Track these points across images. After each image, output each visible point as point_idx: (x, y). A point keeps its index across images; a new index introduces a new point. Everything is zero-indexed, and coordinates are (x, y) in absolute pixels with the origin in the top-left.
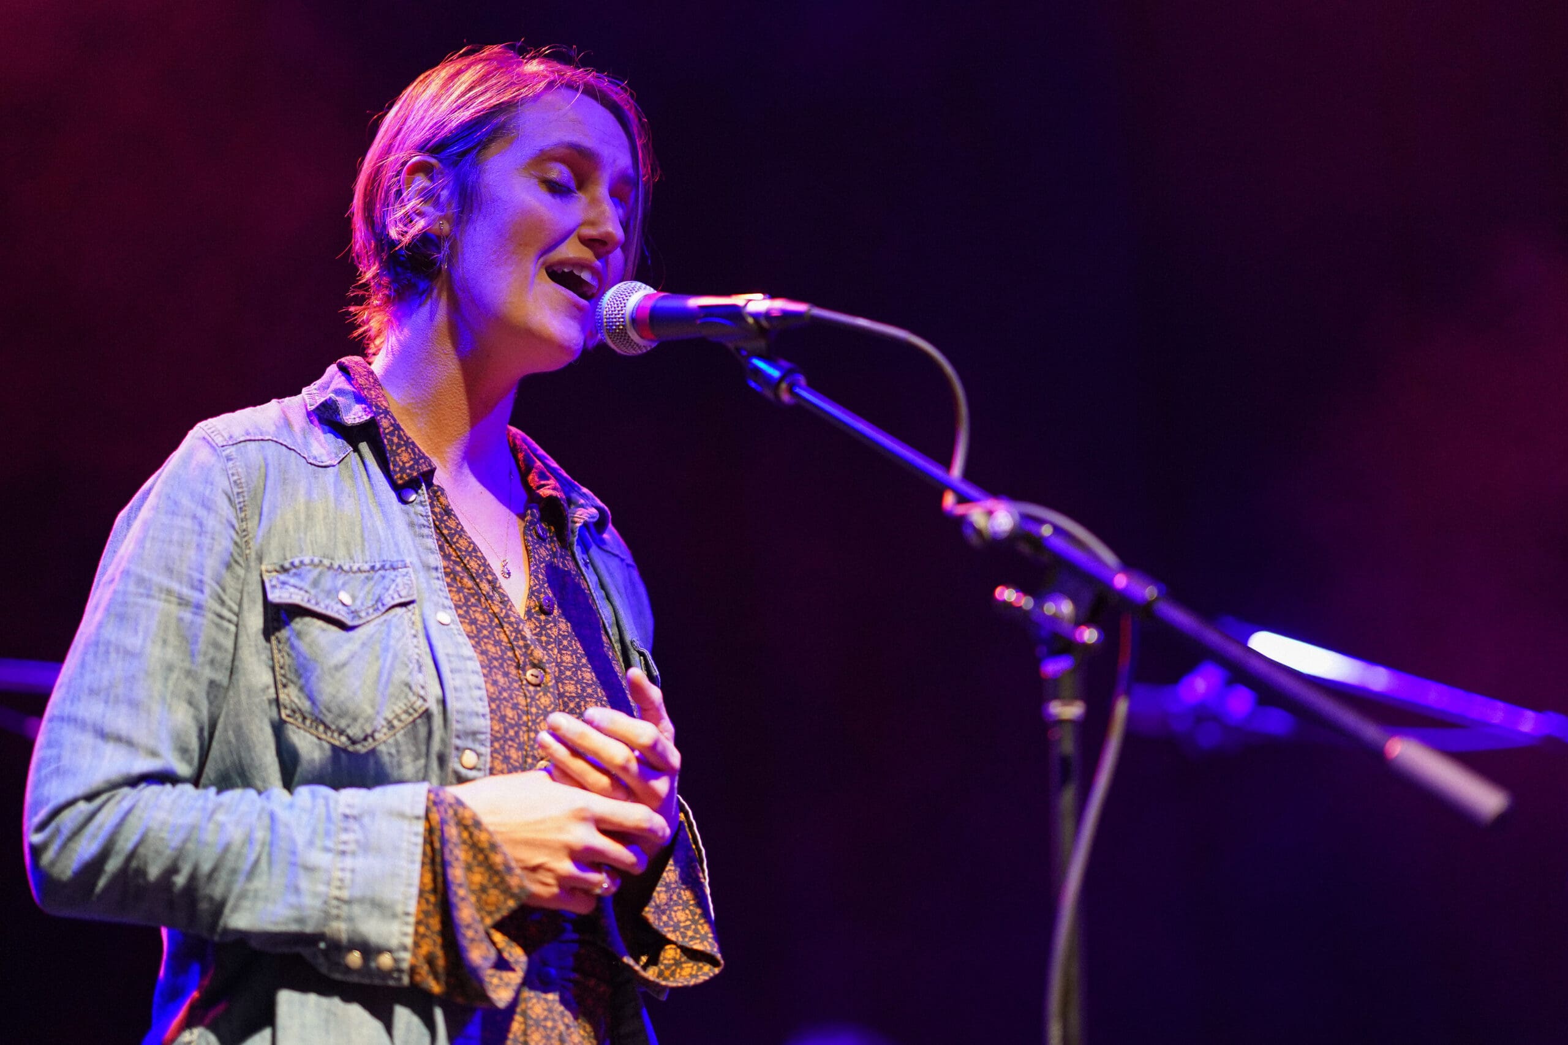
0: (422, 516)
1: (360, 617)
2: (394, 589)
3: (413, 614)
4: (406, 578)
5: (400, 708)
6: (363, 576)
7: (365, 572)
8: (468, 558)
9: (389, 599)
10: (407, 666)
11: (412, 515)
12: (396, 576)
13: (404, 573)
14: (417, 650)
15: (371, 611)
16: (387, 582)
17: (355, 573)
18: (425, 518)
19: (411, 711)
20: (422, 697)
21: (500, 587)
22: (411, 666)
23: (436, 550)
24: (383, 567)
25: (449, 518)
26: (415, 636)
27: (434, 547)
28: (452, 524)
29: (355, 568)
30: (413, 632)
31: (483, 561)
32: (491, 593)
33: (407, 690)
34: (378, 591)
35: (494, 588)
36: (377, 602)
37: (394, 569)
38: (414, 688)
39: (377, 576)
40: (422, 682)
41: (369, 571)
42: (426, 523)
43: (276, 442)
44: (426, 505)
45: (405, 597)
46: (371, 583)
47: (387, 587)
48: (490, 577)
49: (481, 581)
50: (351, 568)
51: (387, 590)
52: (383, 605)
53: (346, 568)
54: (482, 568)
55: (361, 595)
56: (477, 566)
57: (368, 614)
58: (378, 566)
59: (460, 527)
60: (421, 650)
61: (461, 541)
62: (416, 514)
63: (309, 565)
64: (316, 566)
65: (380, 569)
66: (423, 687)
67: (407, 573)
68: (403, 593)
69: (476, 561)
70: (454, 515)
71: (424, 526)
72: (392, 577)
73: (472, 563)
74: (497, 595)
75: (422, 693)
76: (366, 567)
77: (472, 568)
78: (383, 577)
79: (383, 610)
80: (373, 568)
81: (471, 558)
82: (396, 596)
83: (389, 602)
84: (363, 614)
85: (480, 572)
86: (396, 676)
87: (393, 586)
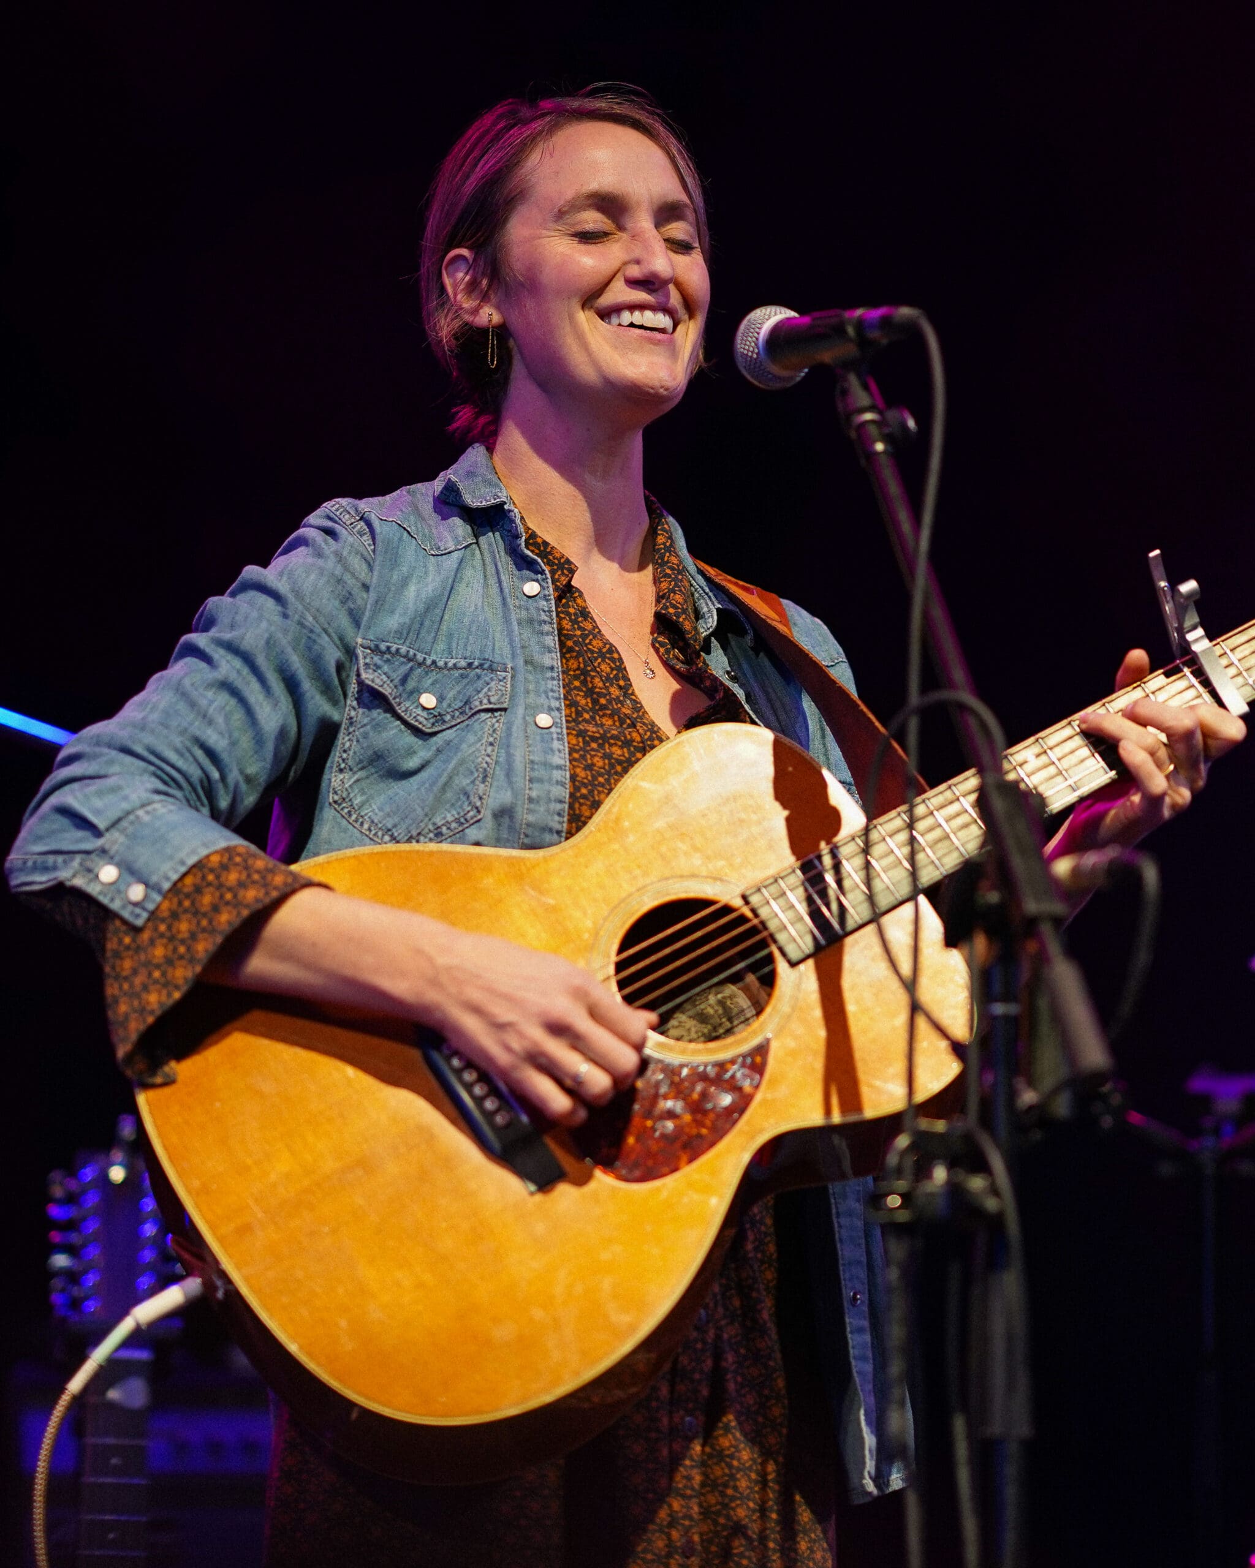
0: (544, 611)
1: (444, 722)
2: (486, 693)
3: (497, 721)
4: (501, 683)
5: (453, 815)
6: (456, 673)
7: (461, 669)
8: (600, 660)
9: (477, 703)
10: (472, 773)
11: (533, 611)
12: (492, 679)
13: (501, 678)
14: (487, 759)
15: (457, 713)
16: (480, 683)
17: (450, 669)
18: (548, 614)
19: (462, 820)
20: (477, 808)
21: (633, 694)
22: (476, 775)
23: (556, 648)
24: (481, 666)
25: (586, 620)
26: (491, 744)
27: (553, 645)
28: (588, 626)
29: (450, 665)
30: (491, 739)
31: (618, 664)
32: (621, 698)
33: (463, 798)
34: (470, 690)
35: (626, 695)
36: (466, 703)
37: (492, 669)
38: (472, 798)
39: (472, 674)
40: (481, 793)
41: (465, 668)
42: (546, 619)
43: (400, 525)
44: (550, 600)
45: (495, 704)
46: (465, 681)
47: (479, 689)
48: (622, 683)
49: (612, 686)
50: (446, 663)
51: (479, 692)
52: (471, 709)
53: (441, 664)
54: (615, 672)
55: (451, 695)
56: (608, 670)
57: (453, 717)
58: (476, 663)
59: (597, 630)
60: (492, 759)
61: (594, 643)
62: (538, 609)
63: (404, 657)
64: (410, 660)
65: (477, 668)
66: (481, 798)
67: (504, 678)
68: (493, 699)
69: (609, 664)
70: (592, 618)
71: (545, 622)
72: (487, 679)
73: (603, 667)
74: (628, 702)
75: (478, 804)
76: (463, 663)
77: (602, 671)
78: (479, 677)
79: (470, 714)
80: (470, 665)
81: (603, 660)
82: (485, 701)
83: (476, 707)
84: (448, 718)
85: (612, 676)
86: (457, 782)
87: (485, 690)
